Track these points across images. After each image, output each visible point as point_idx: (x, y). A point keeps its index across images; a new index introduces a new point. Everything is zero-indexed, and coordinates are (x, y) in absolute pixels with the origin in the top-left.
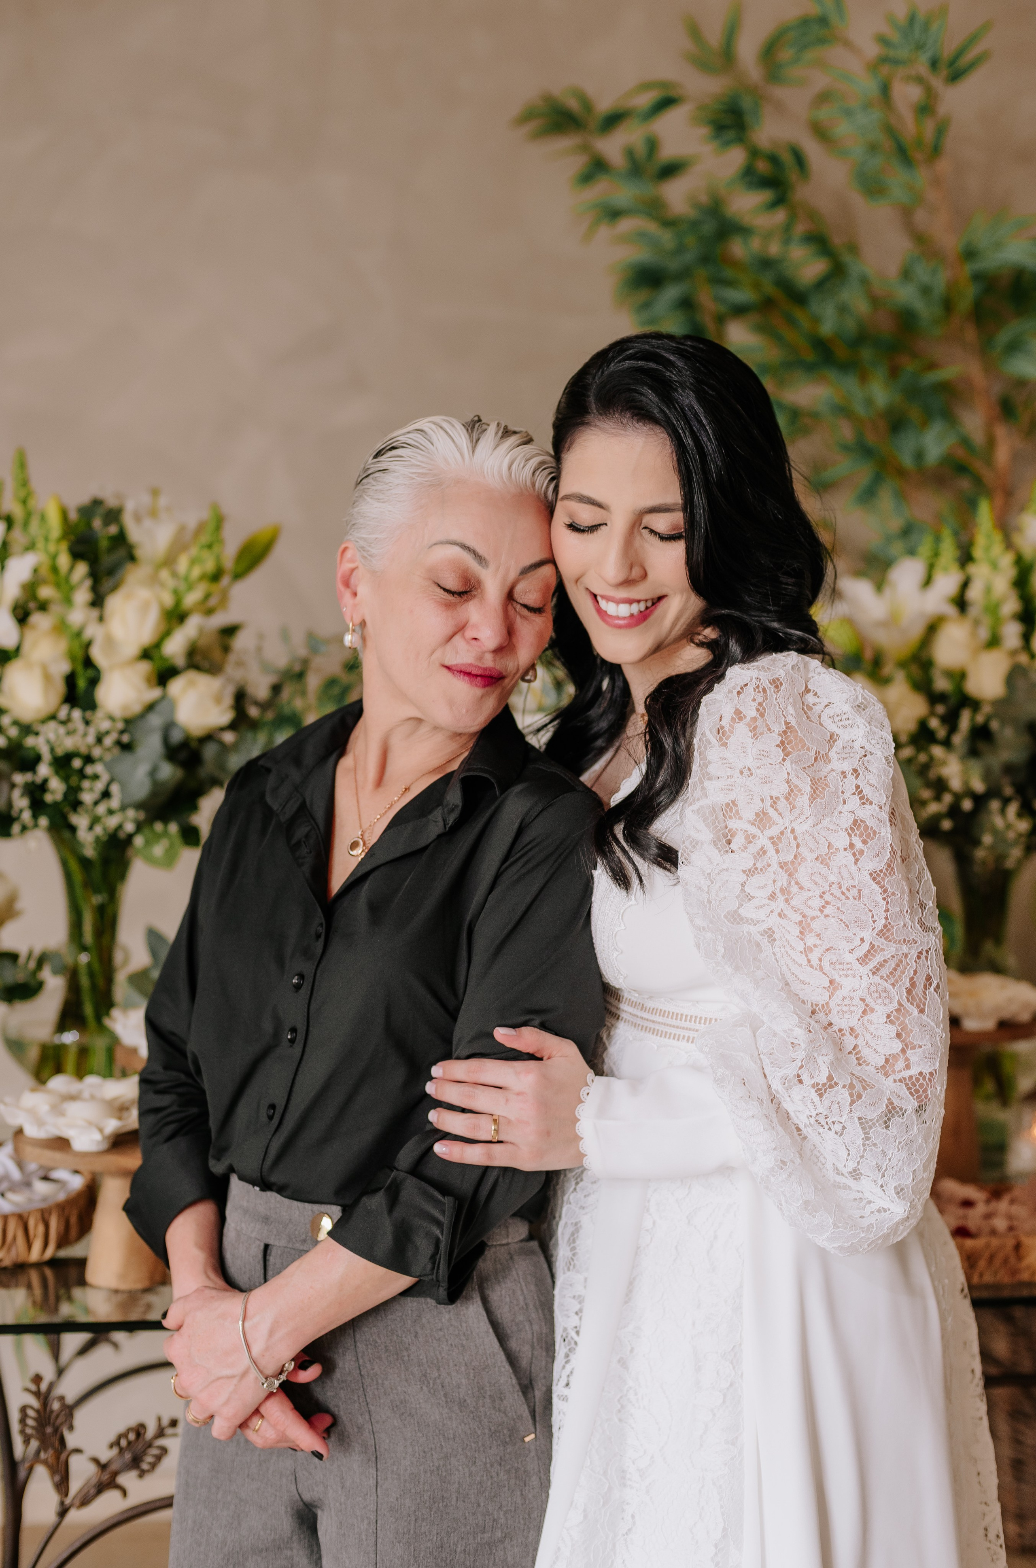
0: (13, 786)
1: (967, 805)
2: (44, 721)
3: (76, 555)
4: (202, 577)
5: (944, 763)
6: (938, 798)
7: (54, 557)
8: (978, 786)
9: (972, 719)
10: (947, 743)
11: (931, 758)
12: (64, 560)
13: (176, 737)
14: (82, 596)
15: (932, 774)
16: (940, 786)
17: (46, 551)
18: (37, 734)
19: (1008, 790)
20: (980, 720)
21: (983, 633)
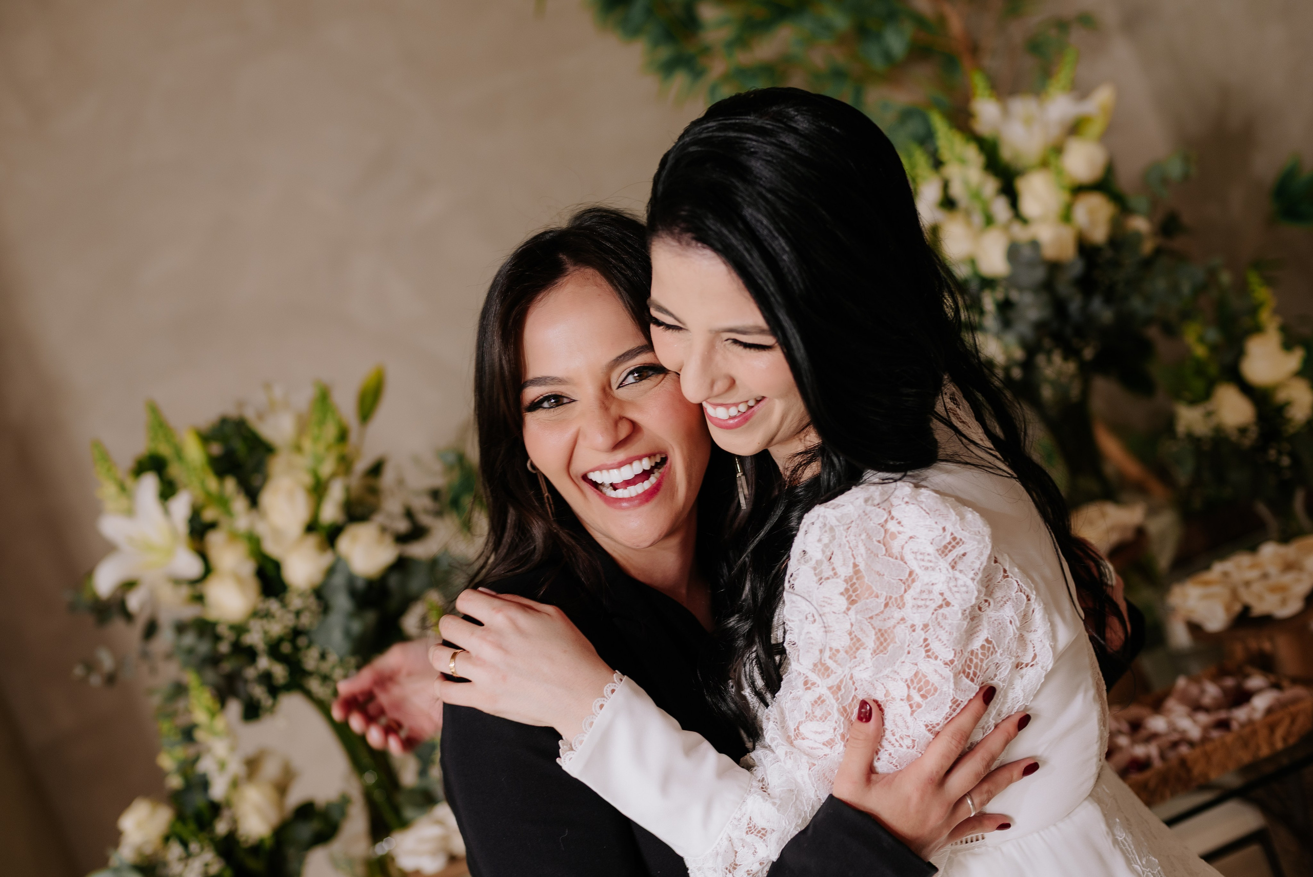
0: (246, 681)
1: (1017, 373)
2: (250, 620)
3: (221, 474)
4: (329, 448)
7: (203, 485)
8: (1019, 354)
9: (995, 299)
12: (213, 483)
13: (360, 584)
14: (240, 504)
17: (196, 484)
18: (249, 631)
19: (1047, 343)
20: (1000, 294)
21: (978, 219)
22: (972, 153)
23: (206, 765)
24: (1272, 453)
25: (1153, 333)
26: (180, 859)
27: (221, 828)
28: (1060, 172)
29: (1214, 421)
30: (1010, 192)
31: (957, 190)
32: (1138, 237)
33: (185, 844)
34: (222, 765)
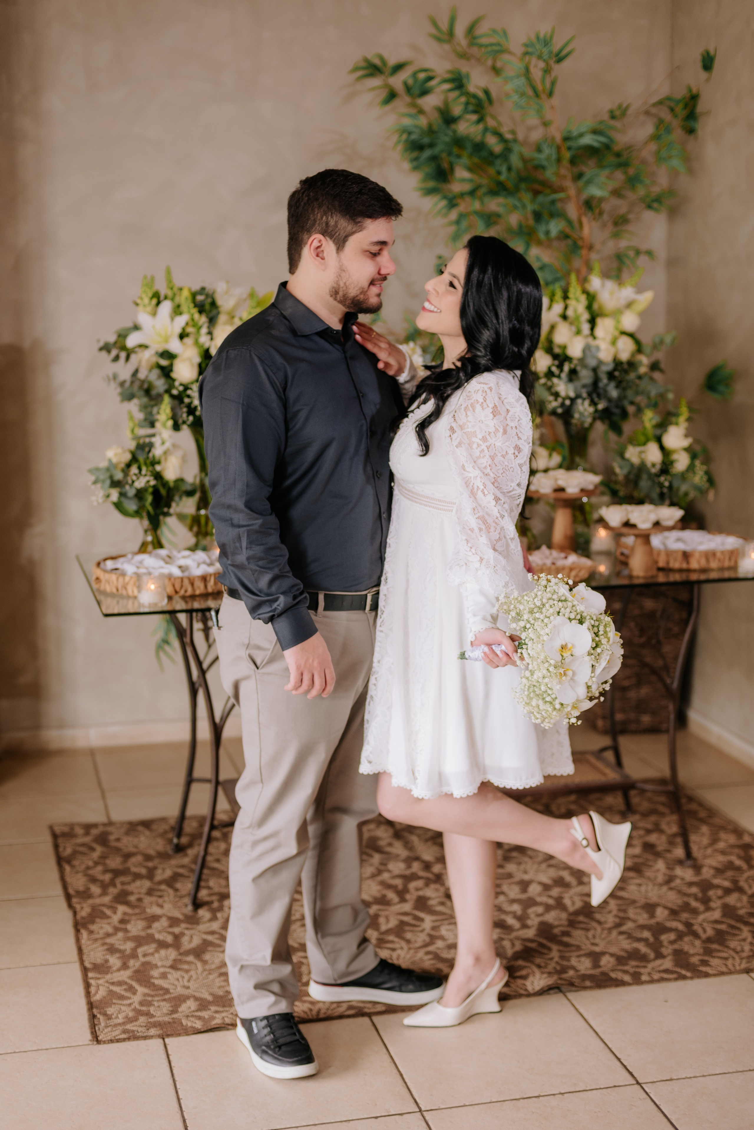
1: (568, 402)
2: (192, 383)
3: (200, 312)
5: (558, 385)
6: (556, 400)
7: (192, 315)
8: (572, 394)
9: (570, 367)
10: (559, 377)
11: (553, 383)
12: (196, 316)
14: (204, 330)
15: (553, 390)
16: (556, 395)
17: (189, 312)
18: (191, 389)
19: (585, 395)
20: (572, 366)
21: (574, 329)
22: (583, 298)
23: (156, 441)
24: (662, 479)
25: (631, 409)
26: (135, 475)
27: (158, 468)
28: (618, 322)
29: (643, 456)
30: (592, 322)
31: (570, 313)
32: (640, 363)
33: (140, 469)
34: (163, 443)
